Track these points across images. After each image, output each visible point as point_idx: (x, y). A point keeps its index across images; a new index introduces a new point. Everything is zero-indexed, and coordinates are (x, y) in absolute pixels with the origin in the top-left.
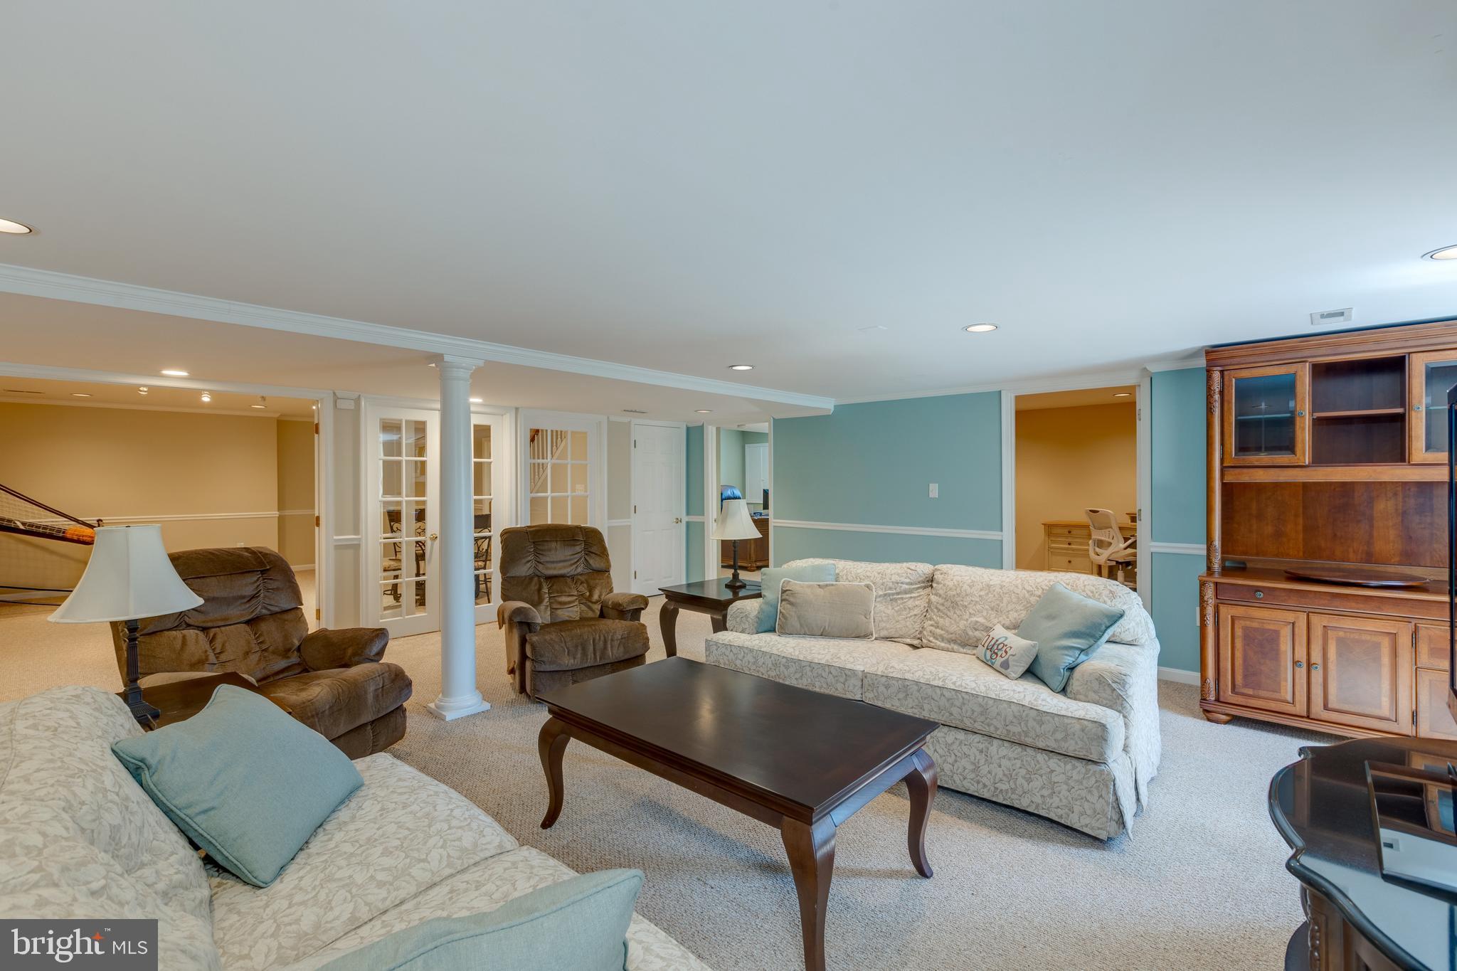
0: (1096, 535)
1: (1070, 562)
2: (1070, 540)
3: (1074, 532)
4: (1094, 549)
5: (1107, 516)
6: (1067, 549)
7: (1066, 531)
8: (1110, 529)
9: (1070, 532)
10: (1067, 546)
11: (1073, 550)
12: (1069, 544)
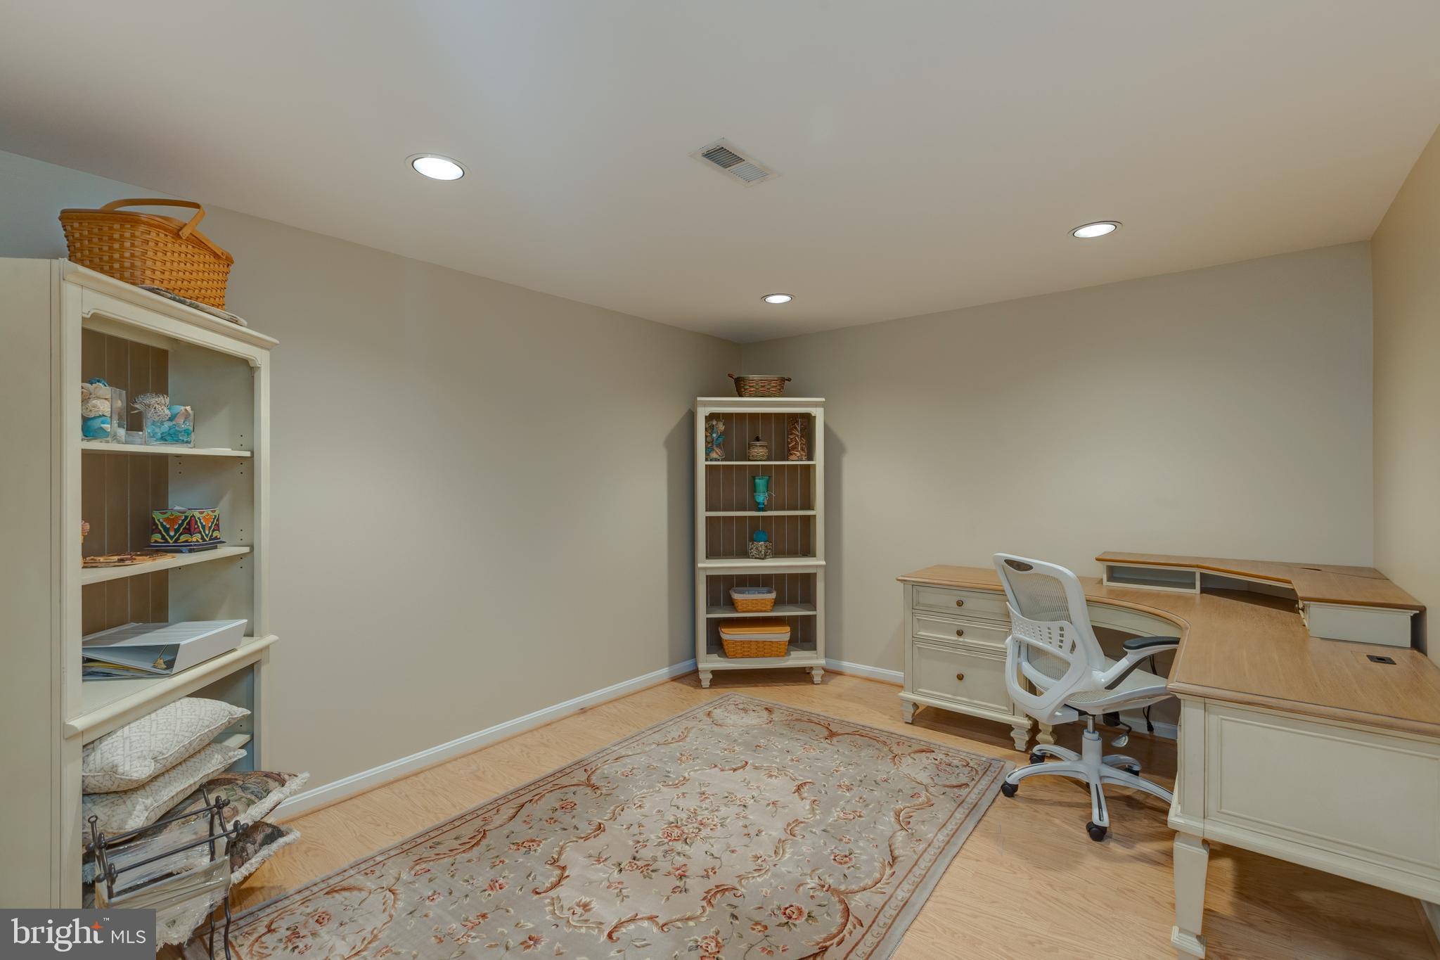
0: (1025, 631)
1: (960, 677)
2: (961, 623)
3: (972, 603)
4: (1019, 666)
5: (1053, 580)
6: (955, 646)
7: (950, 600)
8: (1065, 623)
9: (960, 604)
10: (955, 638)
11: (968, 648)
12: (960, 633)
